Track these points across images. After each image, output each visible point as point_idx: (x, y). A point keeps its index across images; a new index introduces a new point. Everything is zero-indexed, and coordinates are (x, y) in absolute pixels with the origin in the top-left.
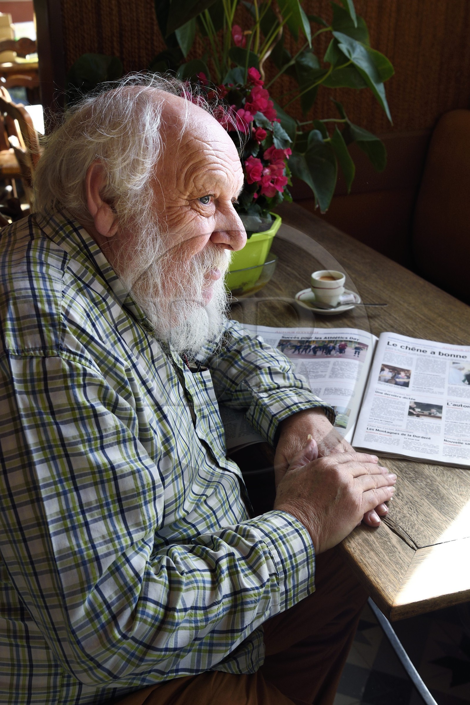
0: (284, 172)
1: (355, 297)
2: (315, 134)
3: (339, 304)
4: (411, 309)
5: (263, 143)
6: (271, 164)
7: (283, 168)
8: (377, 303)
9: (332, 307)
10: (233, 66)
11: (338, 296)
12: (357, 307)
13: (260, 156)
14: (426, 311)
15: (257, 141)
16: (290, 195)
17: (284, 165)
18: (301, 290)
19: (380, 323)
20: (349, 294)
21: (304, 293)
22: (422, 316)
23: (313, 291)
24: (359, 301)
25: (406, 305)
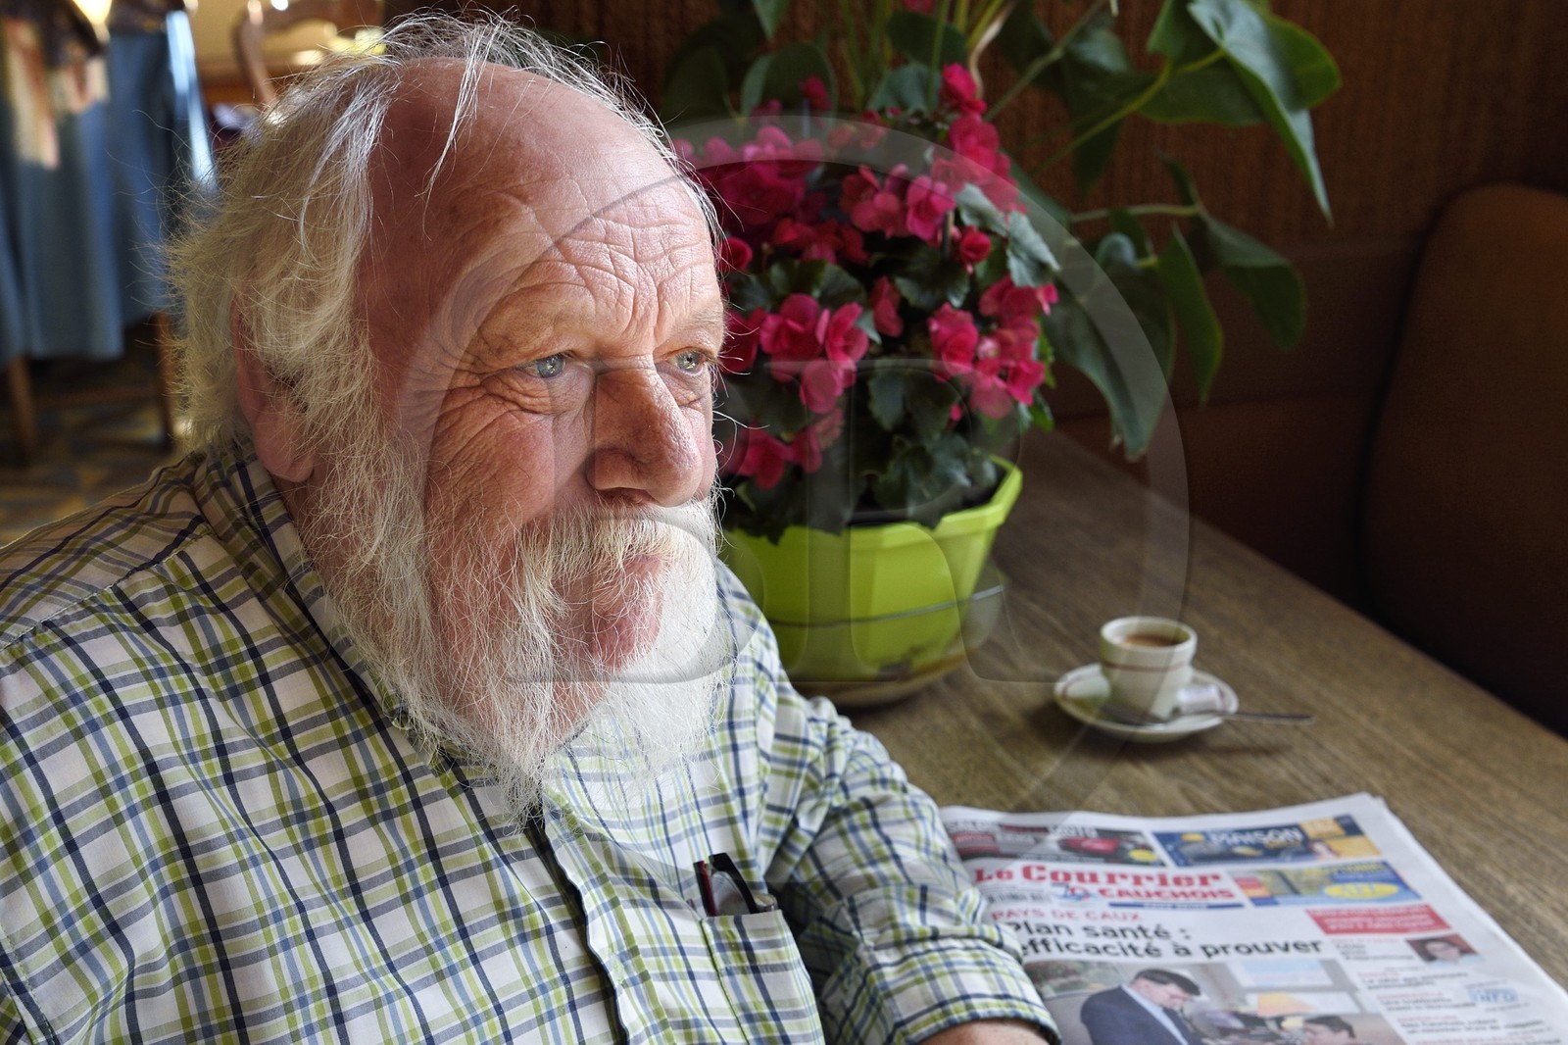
0: (1035, 347)
1: (1222, 694)
2: (1117, 247)
3: (1176, 713)
4: (1378, 730)
5: (980, 269)
6: (1000, 326)
7: (1032, 339)
8: (1282, 711)
9: (1157, 720)
10: (898, 62)
11: (1174, 690)
12: (1228, 722)
13: (971, 304)
14: (1420, 737)
15: (962, 265)
16: (1047, 409)
17: (1033, 329)
18: (1070, 668)
19: (1293, 769)
20: (1205, 685)
21: (1079, 679)
22: (1410, 754)
23: (1106, 673)
24: (1233, 705)
25: (1363, 720)
